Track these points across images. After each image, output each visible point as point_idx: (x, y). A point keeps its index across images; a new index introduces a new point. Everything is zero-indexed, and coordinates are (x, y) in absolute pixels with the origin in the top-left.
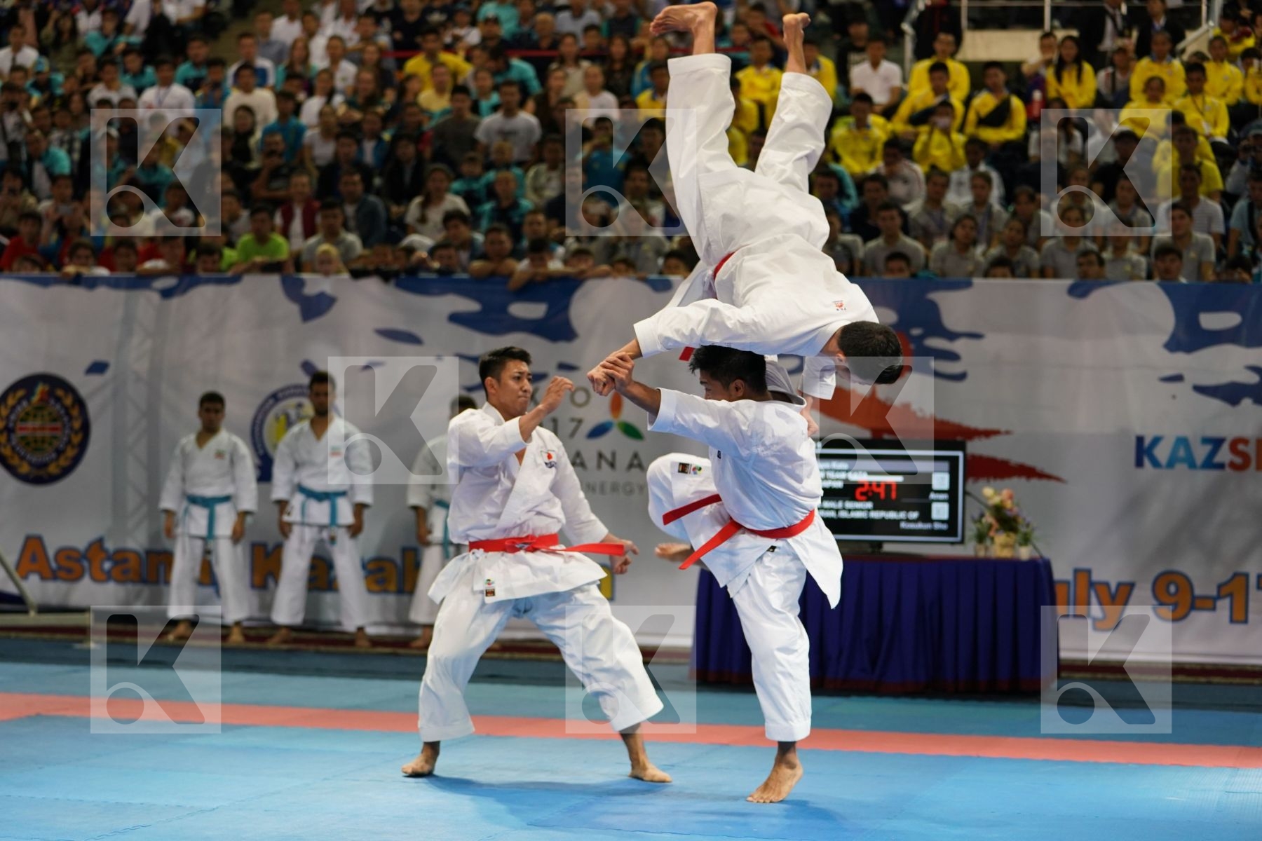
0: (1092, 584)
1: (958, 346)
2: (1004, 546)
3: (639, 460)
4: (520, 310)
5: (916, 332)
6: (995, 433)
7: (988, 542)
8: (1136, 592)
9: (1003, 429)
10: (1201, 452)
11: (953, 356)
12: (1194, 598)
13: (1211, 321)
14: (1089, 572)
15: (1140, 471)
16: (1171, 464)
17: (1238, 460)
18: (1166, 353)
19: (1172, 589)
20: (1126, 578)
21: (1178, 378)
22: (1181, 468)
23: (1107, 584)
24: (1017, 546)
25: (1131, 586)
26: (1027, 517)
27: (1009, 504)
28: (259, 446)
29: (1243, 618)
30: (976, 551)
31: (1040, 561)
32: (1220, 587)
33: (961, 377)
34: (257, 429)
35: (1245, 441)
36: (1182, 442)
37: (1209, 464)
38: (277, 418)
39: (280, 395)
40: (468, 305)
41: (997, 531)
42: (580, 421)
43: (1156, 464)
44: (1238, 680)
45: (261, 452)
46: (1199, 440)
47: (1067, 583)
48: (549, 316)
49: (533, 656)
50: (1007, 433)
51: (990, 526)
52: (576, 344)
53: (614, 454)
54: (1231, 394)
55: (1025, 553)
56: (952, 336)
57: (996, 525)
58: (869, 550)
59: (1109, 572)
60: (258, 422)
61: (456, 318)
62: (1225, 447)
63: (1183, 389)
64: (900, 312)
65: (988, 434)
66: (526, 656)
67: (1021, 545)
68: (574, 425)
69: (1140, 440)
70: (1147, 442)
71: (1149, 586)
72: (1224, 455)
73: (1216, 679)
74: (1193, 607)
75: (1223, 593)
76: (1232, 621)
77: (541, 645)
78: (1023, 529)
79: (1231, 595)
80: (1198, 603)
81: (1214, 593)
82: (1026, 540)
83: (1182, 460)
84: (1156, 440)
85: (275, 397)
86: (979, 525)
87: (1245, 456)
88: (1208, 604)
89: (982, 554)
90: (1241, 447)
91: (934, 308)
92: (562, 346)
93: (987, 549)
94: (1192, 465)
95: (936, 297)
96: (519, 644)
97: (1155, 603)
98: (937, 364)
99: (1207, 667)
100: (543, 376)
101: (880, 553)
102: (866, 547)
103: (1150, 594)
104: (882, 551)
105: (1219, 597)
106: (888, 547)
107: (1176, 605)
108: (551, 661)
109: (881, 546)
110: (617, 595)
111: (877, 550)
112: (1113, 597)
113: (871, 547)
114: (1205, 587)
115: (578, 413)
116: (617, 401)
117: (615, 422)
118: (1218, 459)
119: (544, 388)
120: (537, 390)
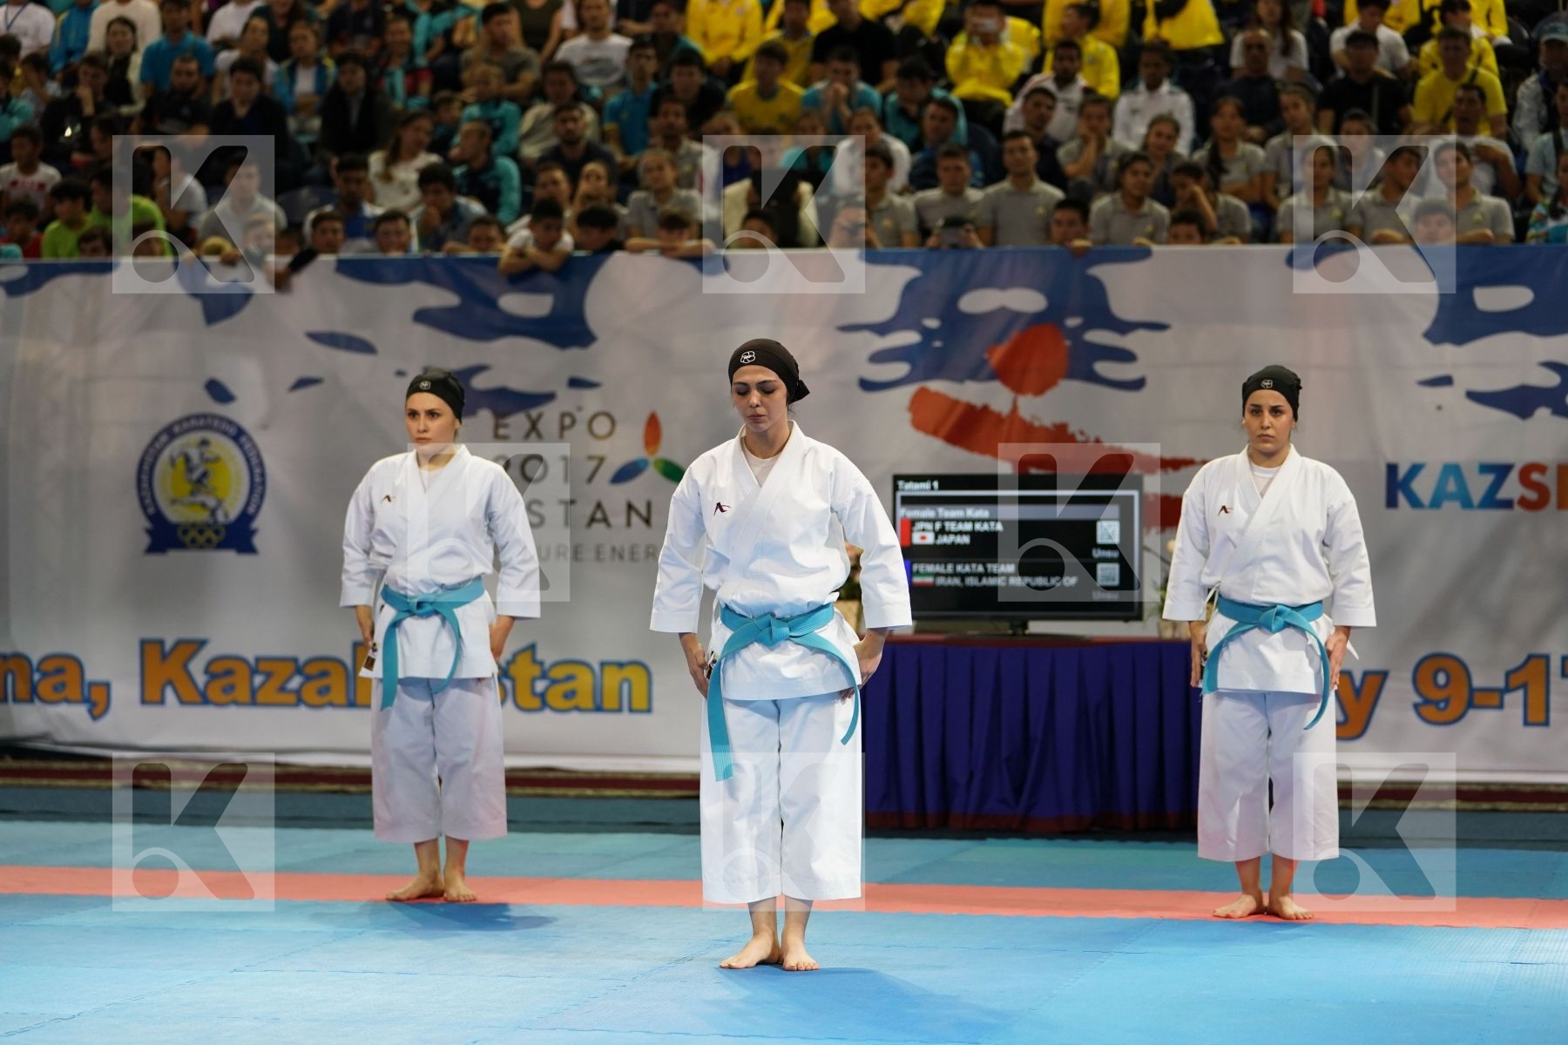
1: (1131, 341)
4: (515, 303)
5: (1073, 322)
6: (1188, 463)
8: (1390, 684)
9: (1198, 458)
10: (1479, 486)
11: (1126, 356)
12: (1472, 690)
13: (1490, 299)
15: (1392, 512)
16: (1436, 503)
17: (1532, 495)
18: (1427, 344)
19: (1441, 679)
20: (1375, 665)
21: (1446, 381)
22: (1451, 507)
23: (1350, 674)
25: (1384, 675)
28: (148, 501)
29: (1542, 719)
30: (1160, 631)
32: (1508, 674)
33: (1137, 385)
34: (145, 477)
35: (1541, 468)
36: (1452, 470)
37: (1491, 501)
38: (173, 462)
39: (177, 429)
40: (442, 298)
42: (601, 460)
43: (1415, 502)
45: (151, 510)
46: (1476, 469)
48: (557, 313)
49: (540, 791)
52: (594, 347)
53: (649, 505)
54: (1520, 401)
56: (1125, 327)
58: (1009, 631)
60: (146, 467)
61: (423, 316)
62: (1514, 476)
63: (1452, 396)
64: (1050, 296)
65: (1177, 464)
66: (529, 791)
68: (594, 464)
69: (1392, 469)
70: (1402, 472)
71: (1409, 675)
72: (1512, 488)
73: (1504, 805)
74: (1471, 705)
75: (1513, 682)
76: (1526, 723)
77: (551, 775)
79: (1524, 686)
80: (1477, 699)
81: (1501, 684)
83: (1451, 497)
84: (1415, 469)
85: (170, 432)
87: (1542, 490)
88: (1493, 698)
90: (1535, 476)
91: (1097, 290)
92: (574, 353)
94: (1467, 503)
95: (1102, 272)
96: (521, 774)
97: (1418, 699)
98: (1103, 368)
99: (1493, 788)
100: (549, 397)
101: (1024, 635)
102: (1004, 628)
103: (1409, 686)
104: (1027, 632)
105: (1508, 689)
106: (1036, 627)
107: (1447, 701)
108: (565, 797)
109: (1025, 626)
110: (656, 704)
111: (1020, 631)
112: (1358, 692)
113: (1012, 627)
114: (1488, 675)
115: (599, 448)
116: (653, 429)
117: (652, 459)
118: (1503, 494)
119: (550, 415)
120: (540, 416)
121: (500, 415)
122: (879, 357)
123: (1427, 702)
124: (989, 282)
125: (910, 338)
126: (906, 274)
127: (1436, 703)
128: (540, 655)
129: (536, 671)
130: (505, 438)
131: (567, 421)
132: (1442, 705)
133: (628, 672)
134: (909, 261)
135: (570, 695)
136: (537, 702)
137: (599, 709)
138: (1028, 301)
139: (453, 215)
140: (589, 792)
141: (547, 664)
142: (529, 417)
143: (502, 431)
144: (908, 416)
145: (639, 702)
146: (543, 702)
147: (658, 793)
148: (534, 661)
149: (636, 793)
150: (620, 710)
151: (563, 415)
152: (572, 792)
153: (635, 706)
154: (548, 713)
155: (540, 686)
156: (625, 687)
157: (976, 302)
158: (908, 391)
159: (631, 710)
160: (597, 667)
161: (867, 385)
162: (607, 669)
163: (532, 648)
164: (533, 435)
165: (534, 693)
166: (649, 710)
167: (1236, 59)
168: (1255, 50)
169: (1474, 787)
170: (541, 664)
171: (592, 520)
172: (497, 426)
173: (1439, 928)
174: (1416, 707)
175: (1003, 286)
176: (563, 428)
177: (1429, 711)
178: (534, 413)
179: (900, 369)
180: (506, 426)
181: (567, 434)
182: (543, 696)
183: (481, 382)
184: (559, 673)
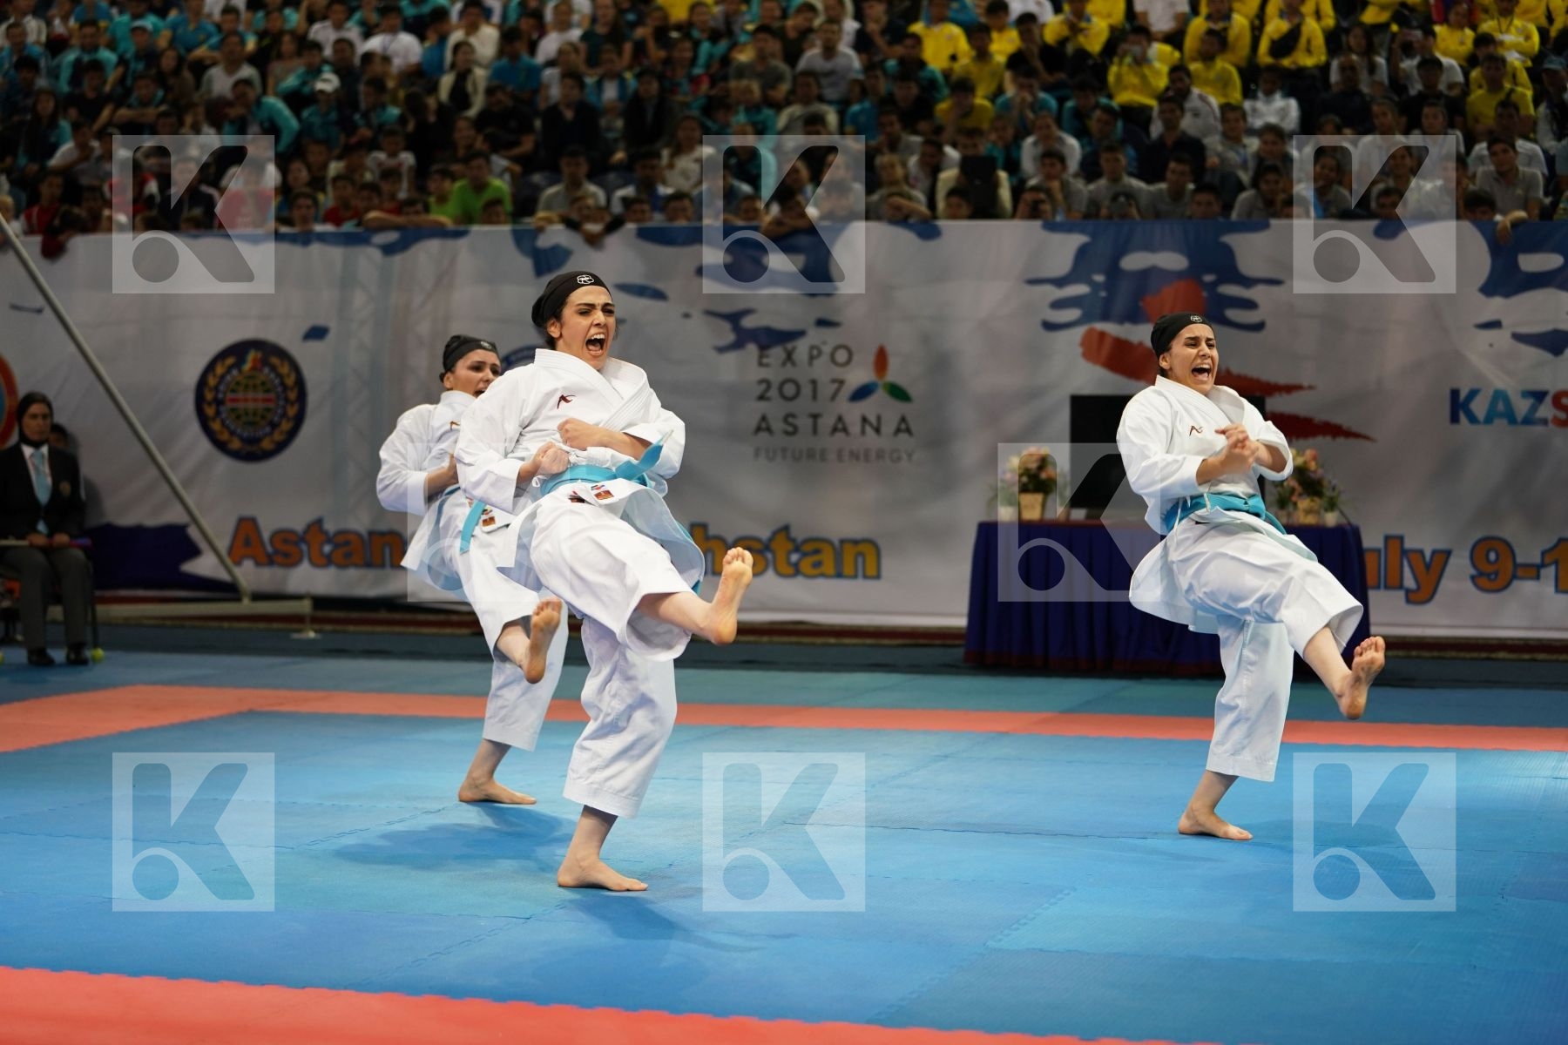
0: (1404, 553)
1: (1254, 293)
2: (1308, 512)
5: (1209, 278)
6: (1298, 388)
7: (1291, 508)
8: (1453, 561)
9: (1305, 384)
10: (1522, 407)
11: (1250, 305)
12: (1516, 565)
13: (1531, 262)
14: (1401, 539)
15: (1455, 427)
16: (1489, 420)
17: (1562, 415)
18: (1481, 297)
19: (1492, 556)
20: (1441, 545)
21: (1495, 325)
22: (1501, 423)
23: (1421, 552)
24: (1322, 511)
25: (1448, 553)
26: (1333, 479)
27: (1313, 465)
31: (1348, 528)
32: (1543, 554)
33: (1259, 327)
36: (1501, 395)
37: (1528, 421)
39: (513, 358)
41: (1300, 495)
43: (1473, 419)
46: (1519, 394)
47: (1378, 551)
49: (794, 639)
50: (1311, 388)
51: (1293, 490)
53: (879, 418)
54: (1553, 342)
55: (1331, 519)
56: (1248, 282)
57: (1299, 489)
59: (1423, 540)
62: (1548, 400)
63: (1502, 338)
64: (1191, 256)
65: (1289, 389)
66: (786, 639)
67: (1326, 510)
69: (1455, 393)
70: (1463, 395)
71: (1467, 554)
72: (1547, 410)
73: (1541, 656)
74: (1514, 577)
75: (1547, 560)
76: (1557, 591)
77: (804, 627)
78: (1328, 493)
79: (1556, 563)
80: (1520, 572)
81: (1538, 560)
82: (1332, 505)
83: (1501, 415)
84: (1473, 393)
86: (1279, 489)
88: (1534, 572)
90: (1564, 401)
91: (1228, 252)
92: (821, 299)
93: (1289, 515)
94: (1512, 420)
95: (1230, 239)
96: (779, 626)
97: (1473, 572)
98: (1233, 314)
99: (1532, 642)
100: (798, 334)
103: (1467, 561)
105: (1543, 565)
107: (1497, 574)
108: (813, 644)
110: (884, 573)
112: (1428, 567)
114: (1528, 553)
115: (838, 372)
116: (881, 360)
117: (880, 383)
118: (1540, 414)
119: (802, 347)
120: (794, 349)
121: (763, 349)
122: (1058, 305)
123: (1481, 574)
124: (1143, 247)
125: (1080, 289)
126: (1077, 240)
127: (1488, 575)
128: (794, 533)
129: (790, 546)
130: (767, 365)
131: (815, 352)
132: (1493, 577)
133: (861, 548)
134: (1082, 231)
135: (817, 565)
136: (791, 570)
137: (840, 576)
138: (1173, 261)
140: (832, 640)
141: (800, 539)
142: (785, 349)
143: (765, 361)
144: (1080, 350)
145: (871, 571)
146: (796, 571)
147: (886, 642)
148: (789, 539)
149: (869, 641)
150: (855, 577)
151: (812, 348)
152: (819, 640)
153: (869, 572)
154: (800, 580)
155: (794, 557)
156: (860, 560)
157: (1134, 262)
158: (1078, 333)
159: (865, 577)
160: (838, 544)
161: (1049, 326)
162: (846, 546)
163: (787, 528)
164: (789, 365)
165: (789, 563)
166: (878, 577)
167: (1334, 77)
168: (1348, 70)
169: (1516, 642)
170: (793, 540)
171: (835, 430)
172: (761, 357)
174: (1473, 578)
175: (1154, 250)
176: (812, 358)
177: (1483, 581)
178: (789, 346)
179: (1073, 314)
180: (767, 356)
181: (816, 362)
182: (796, 566)
183: (748, 322)
184: (808, 548)
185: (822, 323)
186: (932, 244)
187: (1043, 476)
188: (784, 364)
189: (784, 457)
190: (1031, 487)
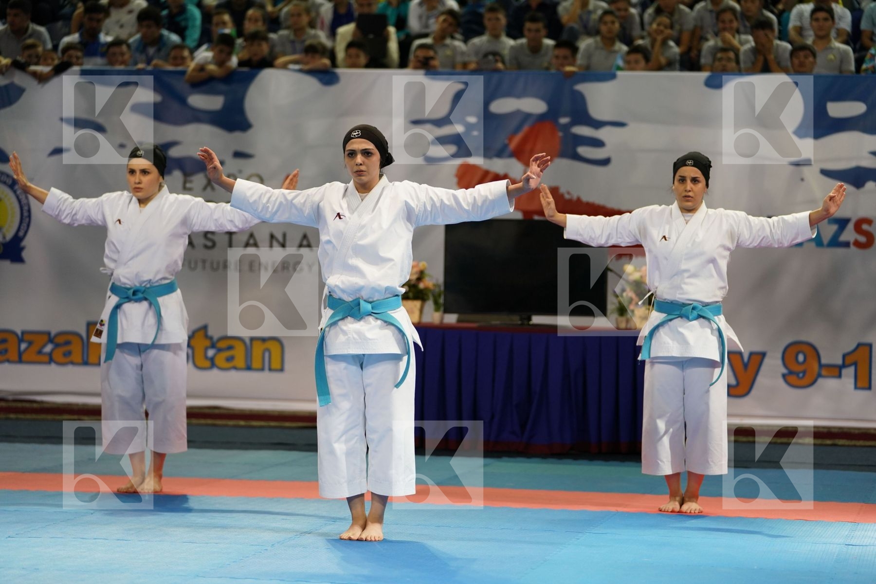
1: (602, 134)
3: (308, 241)
4: (199, 101)
5: (564, 120)
8: (767, 361)
10: (828, 232)
11: (598, 143)
12: (821, 366)
13: (837, 110)
17: (862, 239)
19: (801, 358)
20: (757, 348)
22: (809, 246)
25: (763, 355)
29: (867, 385)
32: (844, 356)
33: (606, 162)
35: (868, 221)
37: (835, 242)
44: (861, 443)
48: (226, 108)
49: (209, 421)
52: (250, 132)
53: (284, 236)
54: (856, 177)
56: (598, 124)
58: (519, 322)
62: (851, 226)
63: (810, 173)
64: (549, 103)
66: (202, 421)
71: (780, 355)
72: (849, 235)
73: (841, 442)
74: (820, 375)
75: (847, 362)
76: (856, 387)
77: (217, 411)
79: (855, 364)
80: (824, 372)
81: (839, 361)
87: (869, 235)
88: (836, 371)
89: (623, 325)
90: (865, 227)
91: (580, 98)
92: (237, 135)
93: (628, 321)
94: (820, 245)
95: (581, 87)
96: (197, 411)
97: (785, 371)
98: (583, 150)
99: (833, 430)
101: (529, 325)
102: (516, 319)
103: (779, 362)
104: (531, 323)
105: (844, 366)
106: (537, 320)
107: (804, 372)
108: (226, 426)
109: (530, 319)
110: (287, 366)
111: (526, 322)
112: (746, 366)
113: (521, 319)
114: (831, 356)
118: (843, 238)
121: (187, 174)
123: (791, 373)
124: (509, 94)
127: (797, 374)
128: (211, 332)
129: (208, 343)
132: (801, 375)
133: (268, 345)
135: (230, 359)
136: (208, 364)
137: (249, 368)
138: (535, 106)
139: (159, 42)
140: (242, 423)
141: (216, 337)
143: (188, 185)
144: (454, 180)
145: (276, 364)
146: (212, 363)
147: (287, 424)
148: (206, 336)
149: (273, 424)
150: (262, 369)
152: (231, 423)
153: (274, 366)
154: (215, 371)
155: (211, 353)
156: (267, 355)
157: (503, 106)
158: (454, 166)
159: (270, 369)
160: (248, 341)
162: (255, 343)
163: (205, 328)
165: (206, 357)
166: (282, 370)
169: (821, 430)
170: (211, 338)
172: (185, 182)
173: (798, 521)
174: (784, 376)
175: (519, 96)
177: (793, 379)
180: (191, 182)
182: (212, 360)
183: (174, 153)
184: (222, 345)
185: (238, 155)
186: (333, 89)
187: (421, 286)
188: (205, 188)
189: (204, 268)
190: (411, 295)
